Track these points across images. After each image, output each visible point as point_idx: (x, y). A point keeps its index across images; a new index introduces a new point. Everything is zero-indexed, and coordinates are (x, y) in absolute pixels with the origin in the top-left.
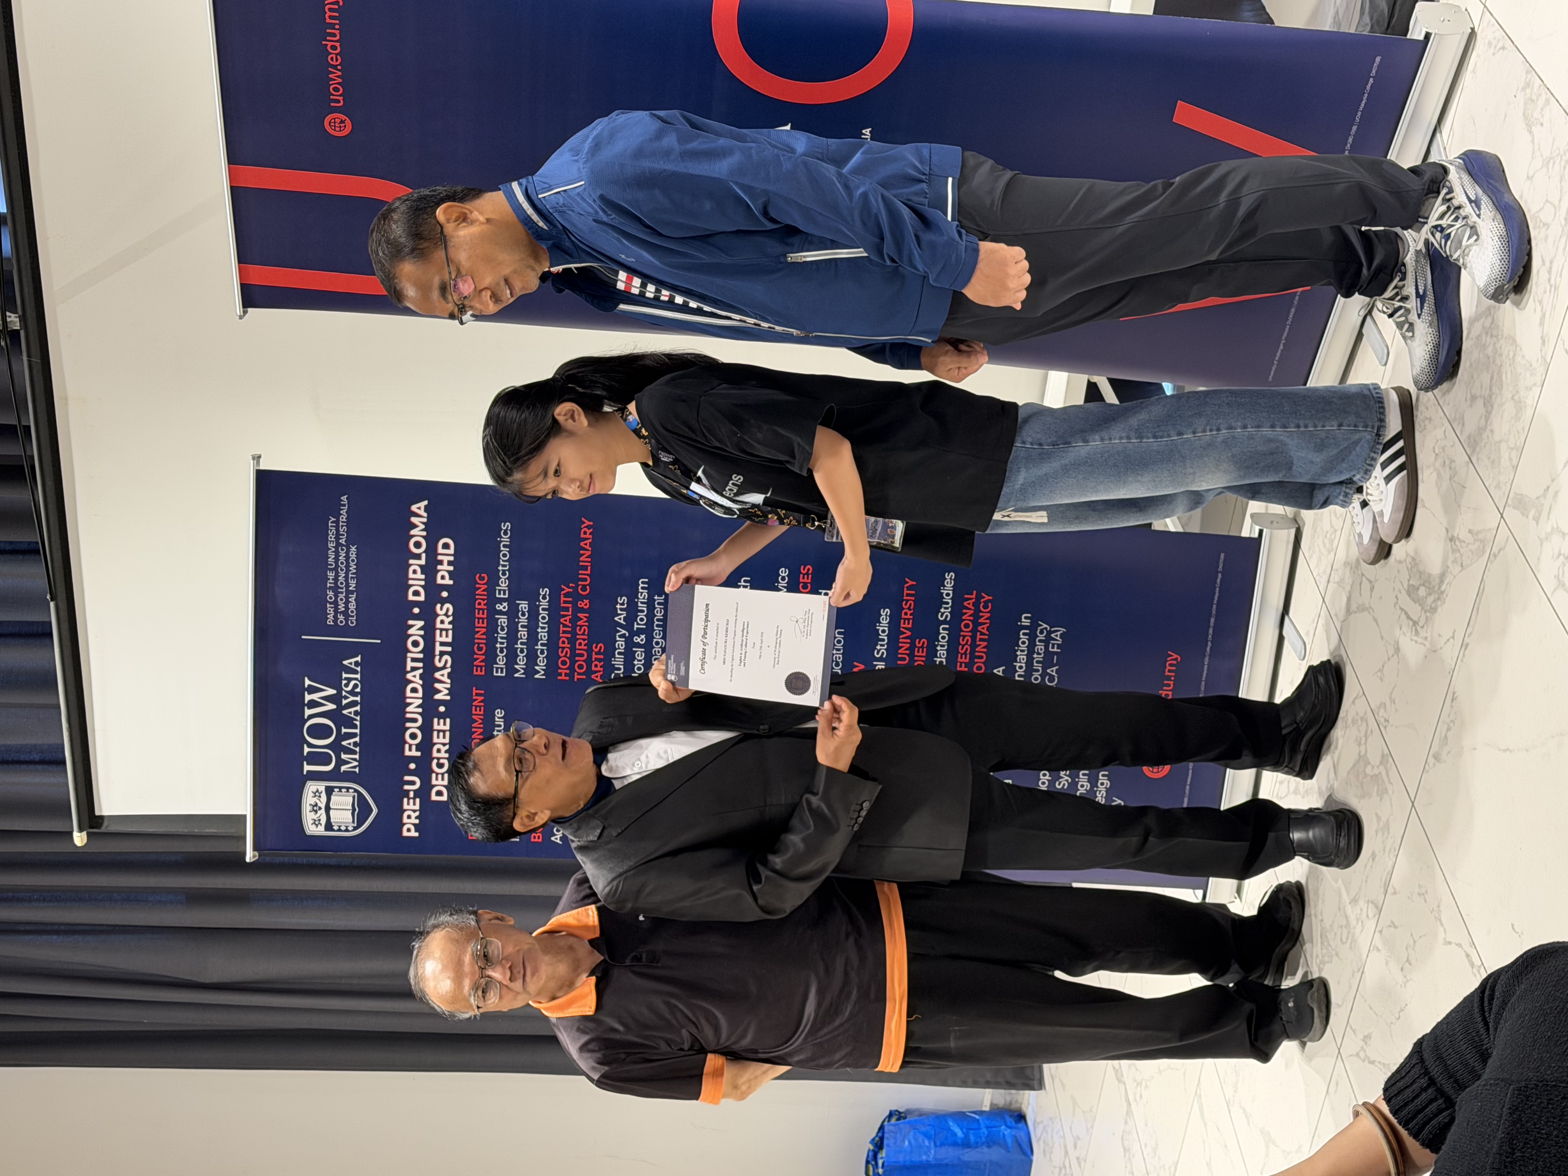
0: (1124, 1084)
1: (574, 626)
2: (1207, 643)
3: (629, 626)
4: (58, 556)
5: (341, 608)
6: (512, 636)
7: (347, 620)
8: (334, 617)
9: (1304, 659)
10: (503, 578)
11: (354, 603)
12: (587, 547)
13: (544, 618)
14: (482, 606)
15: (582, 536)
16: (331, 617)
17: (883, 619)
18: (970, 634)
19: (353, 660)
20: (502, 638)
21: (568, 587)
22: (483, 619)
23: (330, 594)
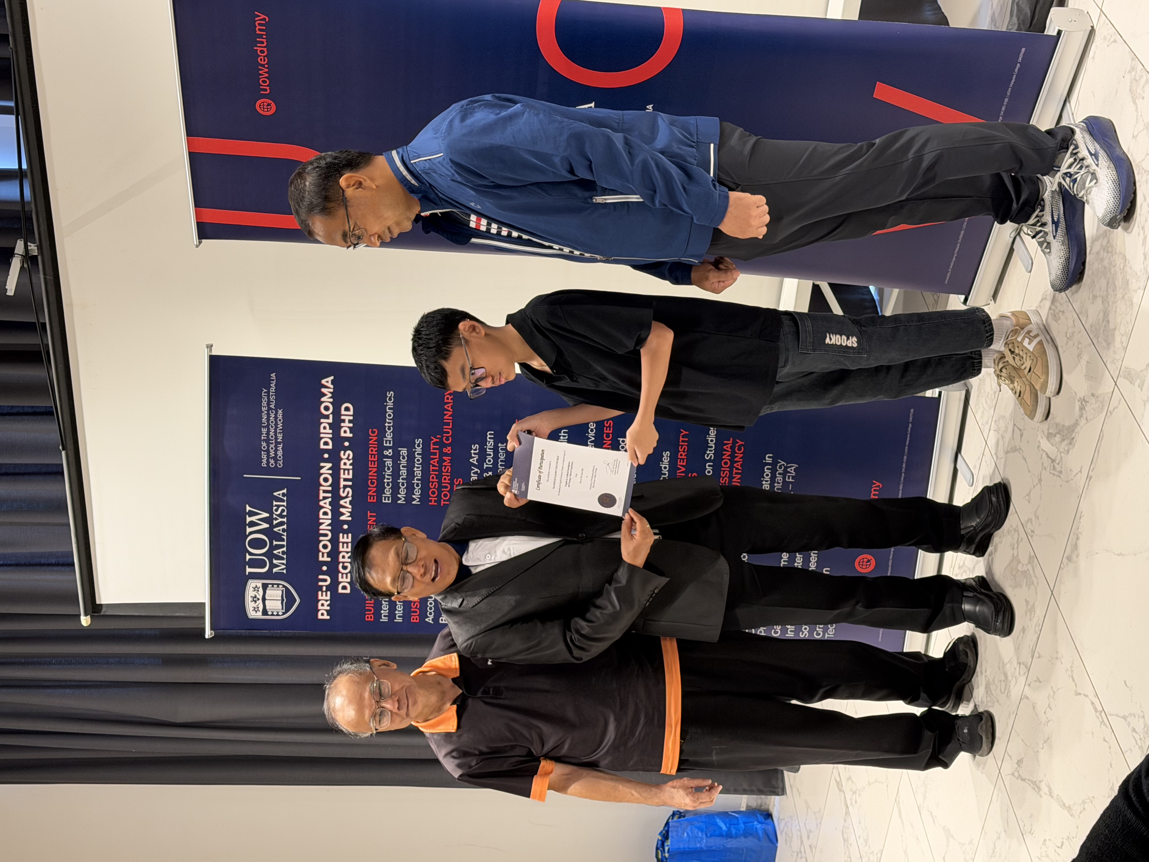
0: (844, 792)
1: (440, 467)
2: (901, 474)
3: (480, 466)
4: (67, 419)
5: (272, 454)
6: (396, 474)
7: (276, 463)
8: (266, 461)
9: (972, 485)
10: (389, 432)
11: (281, 451)
12: (450, 409)
13: (418, 460)
14: (374, 452)
15: (446, 401)
16: (264, 461)
17: (665, 459)
18: (728, 469)
19: (281, 492)
20: (388, 475)
21: (437, 438)
22: (374, 461)
23: (264, 444)
